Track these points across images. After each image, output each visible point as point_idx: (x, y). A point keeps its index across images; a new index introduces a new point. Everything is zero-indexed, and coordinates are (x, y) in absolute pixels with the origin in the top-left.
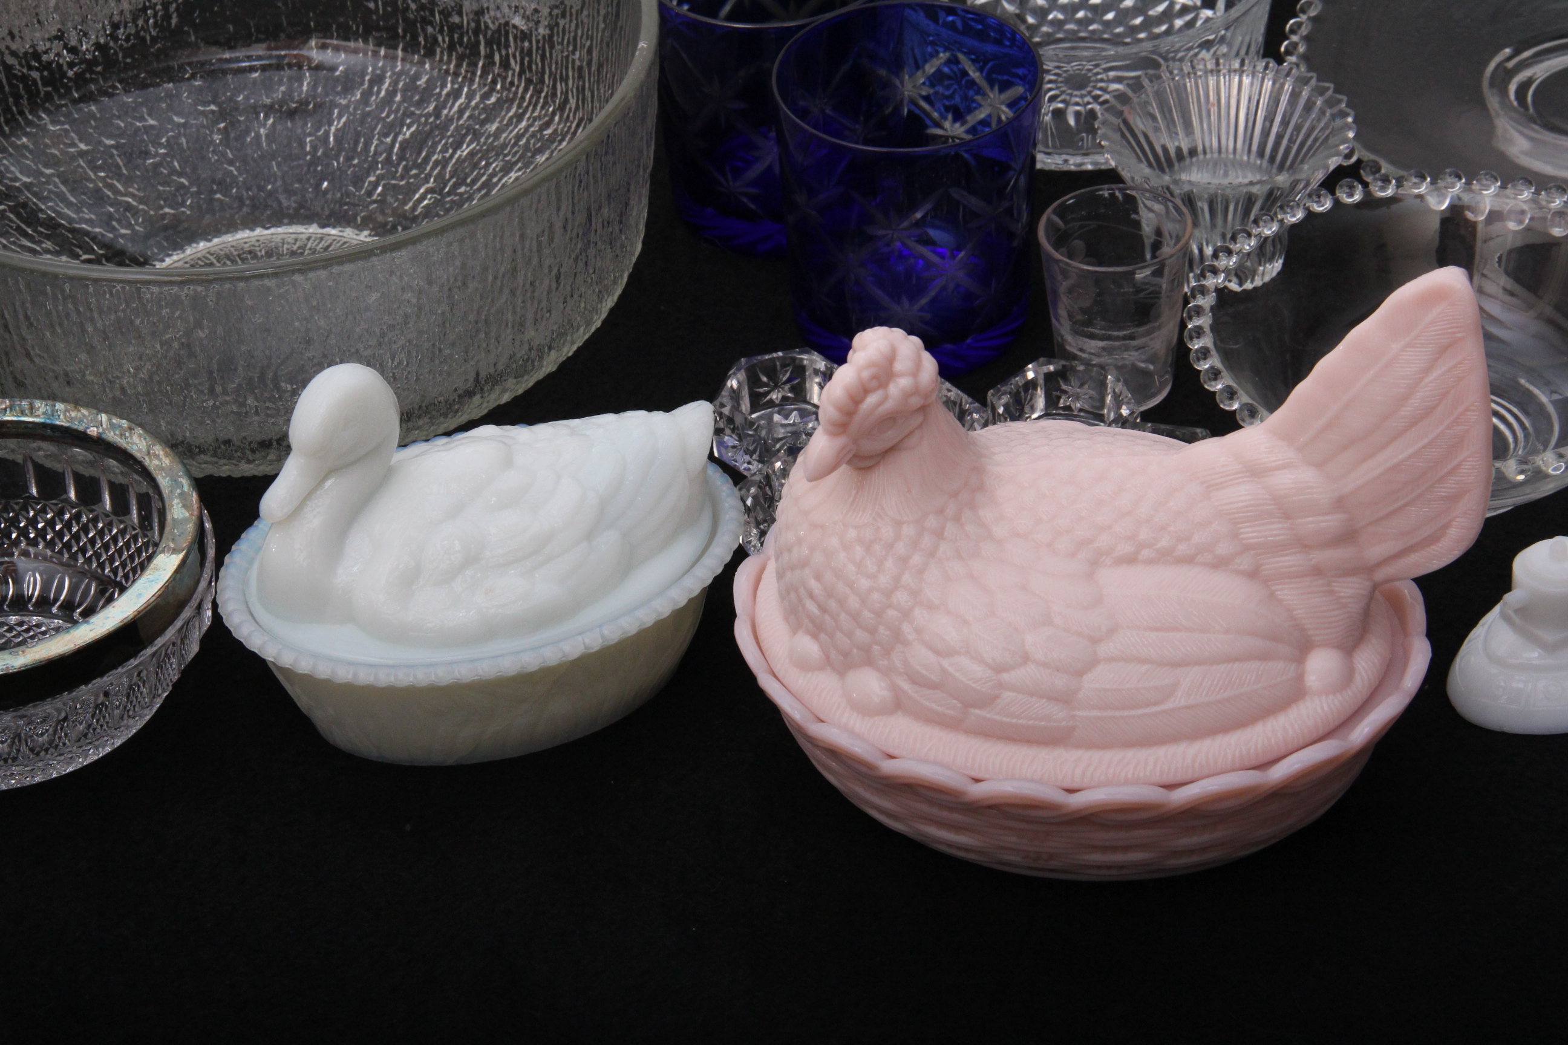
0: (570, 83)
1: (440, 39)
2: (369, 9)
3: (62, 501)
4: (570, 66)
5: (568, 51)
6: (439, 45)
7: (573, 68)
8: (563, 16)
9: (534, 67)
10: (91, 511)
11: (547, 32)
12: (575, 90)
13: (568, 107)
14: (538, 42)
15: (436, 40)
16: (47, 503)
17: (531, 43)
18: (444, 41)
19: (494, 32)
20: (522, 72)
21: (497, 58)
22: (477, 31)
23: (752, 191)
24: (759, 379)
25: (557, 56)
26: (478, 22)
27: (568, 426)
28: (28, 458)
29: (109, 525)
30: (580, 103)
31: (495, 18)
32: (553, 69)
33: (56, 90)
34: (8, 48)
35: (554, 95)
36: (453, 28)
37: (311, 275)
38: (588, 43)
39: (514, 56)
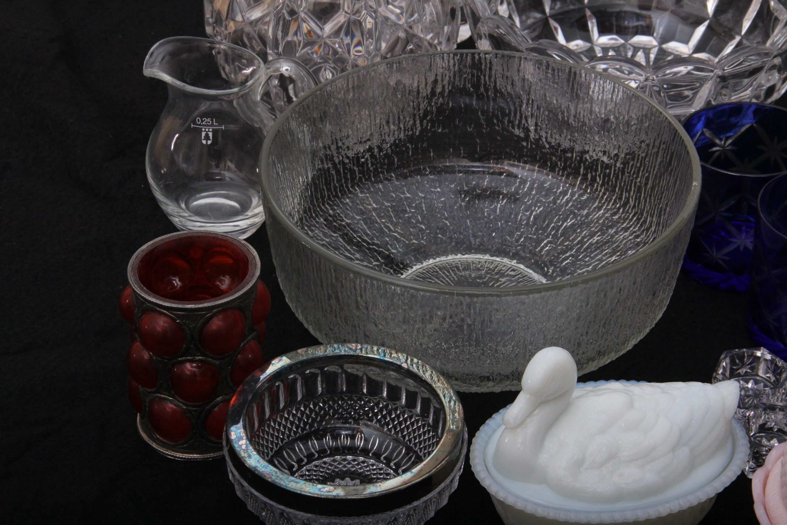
0: (632, 193)
1: (559, 163)
2: (523, 146)
3: (380, 398)
4: (633, 185)
5: (633, 177)
6: (558, 167)
7: (635, 186)
8: (633, 159)
9: (610, 183)
10: (394, 404)
11: (622, 166)
12: (634, 197)
13: (628, 205)
14: (615, 170)
15: (557, 164)
16: (372, 398)
17: (611, 171)
18: (561, 165)
19: (589, 163)
20: (603, 185)
21: (589, 176)
22: (581, 161)
23: (727, 258)
24: (736, 362)
25: (625, 179)
26: (581, 157)
27: (660, 387)
28: (365, 373)
29: (403, 413)
30: (637, 204)
31: (591, 157)
32: (622, 185)
33: (364, 176)
34: (346, 154)
35: (620, 199)
36: (567, 159)
37: (531, 296)
38: (647, 175)
39: (600, 176)
